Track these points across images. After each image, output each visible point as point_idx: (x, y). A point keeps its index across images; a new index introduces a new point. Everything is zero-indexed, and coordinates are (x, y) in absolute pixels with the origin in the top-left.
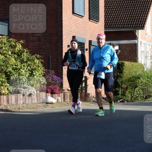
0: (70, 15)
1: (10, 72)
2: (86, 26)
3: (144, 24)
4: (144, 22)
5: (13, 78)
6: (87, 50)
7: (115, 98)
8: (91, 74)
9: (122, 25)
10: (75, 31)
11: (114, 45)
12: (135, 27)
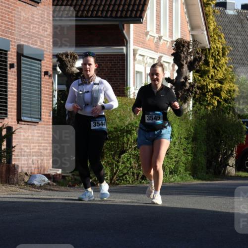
2: (11, 12)
3: (143, 10)
4: (141, 7)
6: (12, 66)
7: (76, 177)
8: (22, 121)
9: (93, 11)
11: (74, 56)
12: (121, 17)
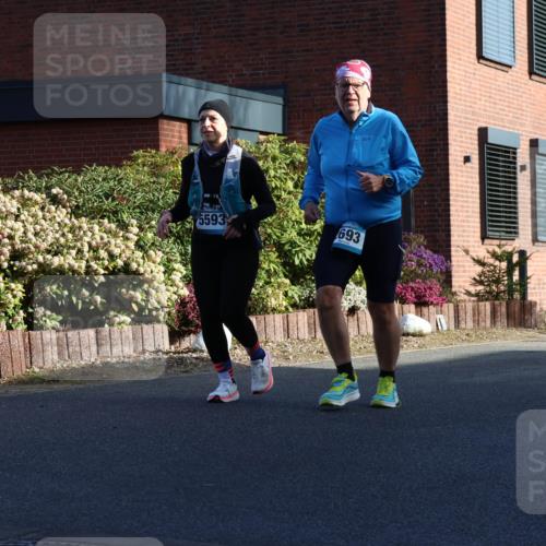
0: (470, 63)
1: (293, 244)
2: (521, 96)
5: (301, 262)
8: (539, 241)
10: (485, 110)
